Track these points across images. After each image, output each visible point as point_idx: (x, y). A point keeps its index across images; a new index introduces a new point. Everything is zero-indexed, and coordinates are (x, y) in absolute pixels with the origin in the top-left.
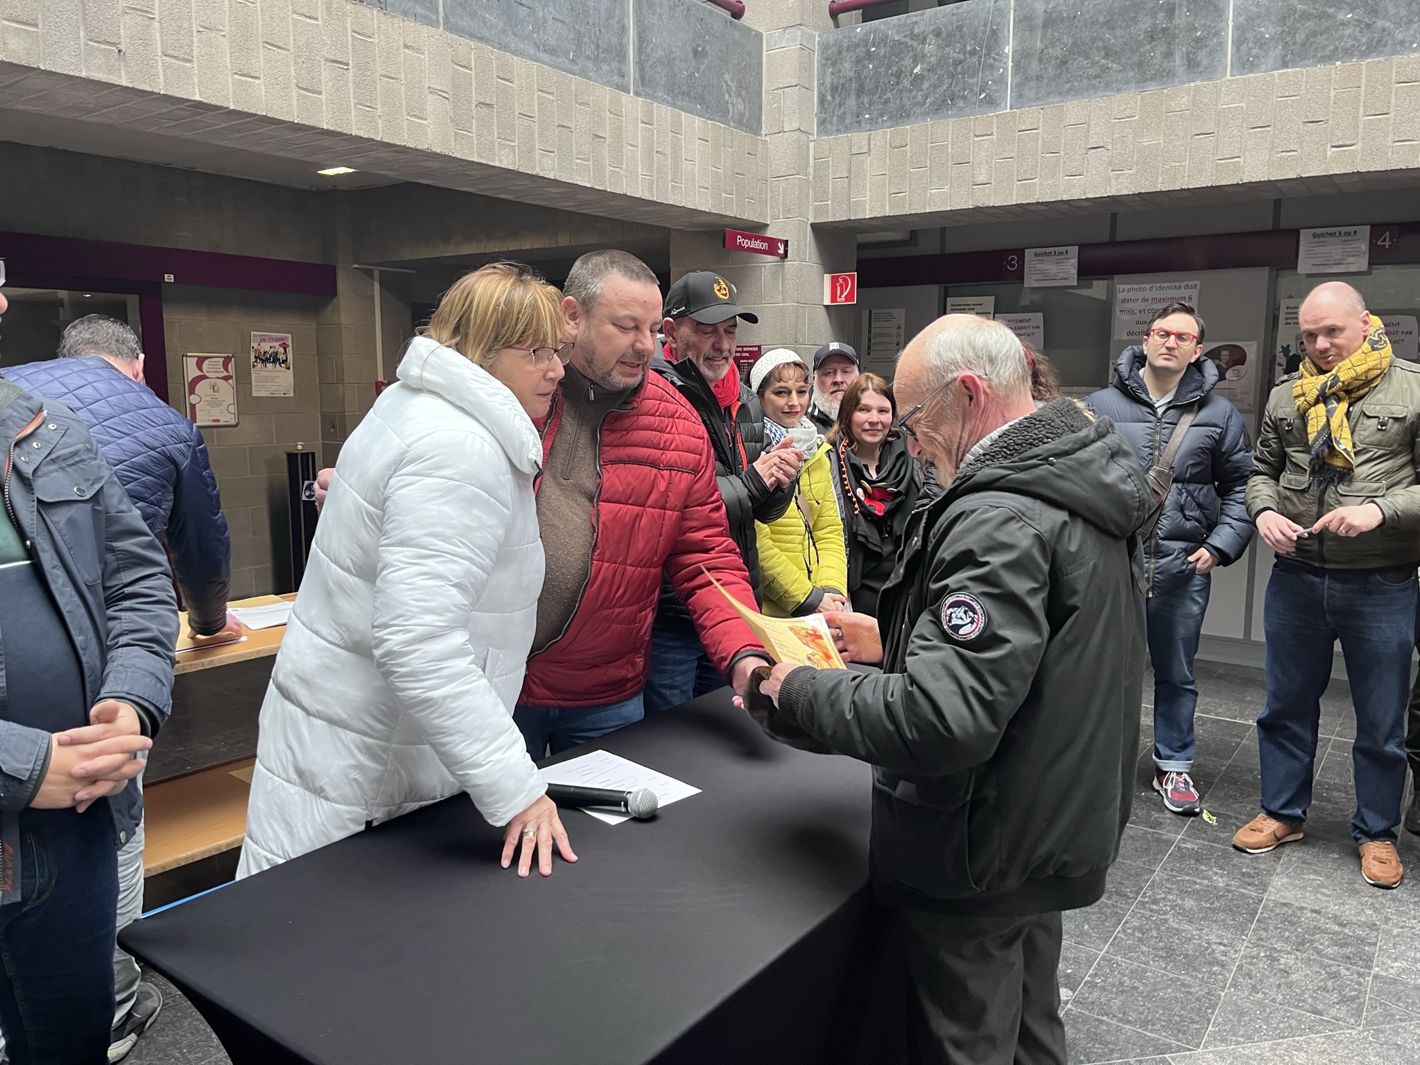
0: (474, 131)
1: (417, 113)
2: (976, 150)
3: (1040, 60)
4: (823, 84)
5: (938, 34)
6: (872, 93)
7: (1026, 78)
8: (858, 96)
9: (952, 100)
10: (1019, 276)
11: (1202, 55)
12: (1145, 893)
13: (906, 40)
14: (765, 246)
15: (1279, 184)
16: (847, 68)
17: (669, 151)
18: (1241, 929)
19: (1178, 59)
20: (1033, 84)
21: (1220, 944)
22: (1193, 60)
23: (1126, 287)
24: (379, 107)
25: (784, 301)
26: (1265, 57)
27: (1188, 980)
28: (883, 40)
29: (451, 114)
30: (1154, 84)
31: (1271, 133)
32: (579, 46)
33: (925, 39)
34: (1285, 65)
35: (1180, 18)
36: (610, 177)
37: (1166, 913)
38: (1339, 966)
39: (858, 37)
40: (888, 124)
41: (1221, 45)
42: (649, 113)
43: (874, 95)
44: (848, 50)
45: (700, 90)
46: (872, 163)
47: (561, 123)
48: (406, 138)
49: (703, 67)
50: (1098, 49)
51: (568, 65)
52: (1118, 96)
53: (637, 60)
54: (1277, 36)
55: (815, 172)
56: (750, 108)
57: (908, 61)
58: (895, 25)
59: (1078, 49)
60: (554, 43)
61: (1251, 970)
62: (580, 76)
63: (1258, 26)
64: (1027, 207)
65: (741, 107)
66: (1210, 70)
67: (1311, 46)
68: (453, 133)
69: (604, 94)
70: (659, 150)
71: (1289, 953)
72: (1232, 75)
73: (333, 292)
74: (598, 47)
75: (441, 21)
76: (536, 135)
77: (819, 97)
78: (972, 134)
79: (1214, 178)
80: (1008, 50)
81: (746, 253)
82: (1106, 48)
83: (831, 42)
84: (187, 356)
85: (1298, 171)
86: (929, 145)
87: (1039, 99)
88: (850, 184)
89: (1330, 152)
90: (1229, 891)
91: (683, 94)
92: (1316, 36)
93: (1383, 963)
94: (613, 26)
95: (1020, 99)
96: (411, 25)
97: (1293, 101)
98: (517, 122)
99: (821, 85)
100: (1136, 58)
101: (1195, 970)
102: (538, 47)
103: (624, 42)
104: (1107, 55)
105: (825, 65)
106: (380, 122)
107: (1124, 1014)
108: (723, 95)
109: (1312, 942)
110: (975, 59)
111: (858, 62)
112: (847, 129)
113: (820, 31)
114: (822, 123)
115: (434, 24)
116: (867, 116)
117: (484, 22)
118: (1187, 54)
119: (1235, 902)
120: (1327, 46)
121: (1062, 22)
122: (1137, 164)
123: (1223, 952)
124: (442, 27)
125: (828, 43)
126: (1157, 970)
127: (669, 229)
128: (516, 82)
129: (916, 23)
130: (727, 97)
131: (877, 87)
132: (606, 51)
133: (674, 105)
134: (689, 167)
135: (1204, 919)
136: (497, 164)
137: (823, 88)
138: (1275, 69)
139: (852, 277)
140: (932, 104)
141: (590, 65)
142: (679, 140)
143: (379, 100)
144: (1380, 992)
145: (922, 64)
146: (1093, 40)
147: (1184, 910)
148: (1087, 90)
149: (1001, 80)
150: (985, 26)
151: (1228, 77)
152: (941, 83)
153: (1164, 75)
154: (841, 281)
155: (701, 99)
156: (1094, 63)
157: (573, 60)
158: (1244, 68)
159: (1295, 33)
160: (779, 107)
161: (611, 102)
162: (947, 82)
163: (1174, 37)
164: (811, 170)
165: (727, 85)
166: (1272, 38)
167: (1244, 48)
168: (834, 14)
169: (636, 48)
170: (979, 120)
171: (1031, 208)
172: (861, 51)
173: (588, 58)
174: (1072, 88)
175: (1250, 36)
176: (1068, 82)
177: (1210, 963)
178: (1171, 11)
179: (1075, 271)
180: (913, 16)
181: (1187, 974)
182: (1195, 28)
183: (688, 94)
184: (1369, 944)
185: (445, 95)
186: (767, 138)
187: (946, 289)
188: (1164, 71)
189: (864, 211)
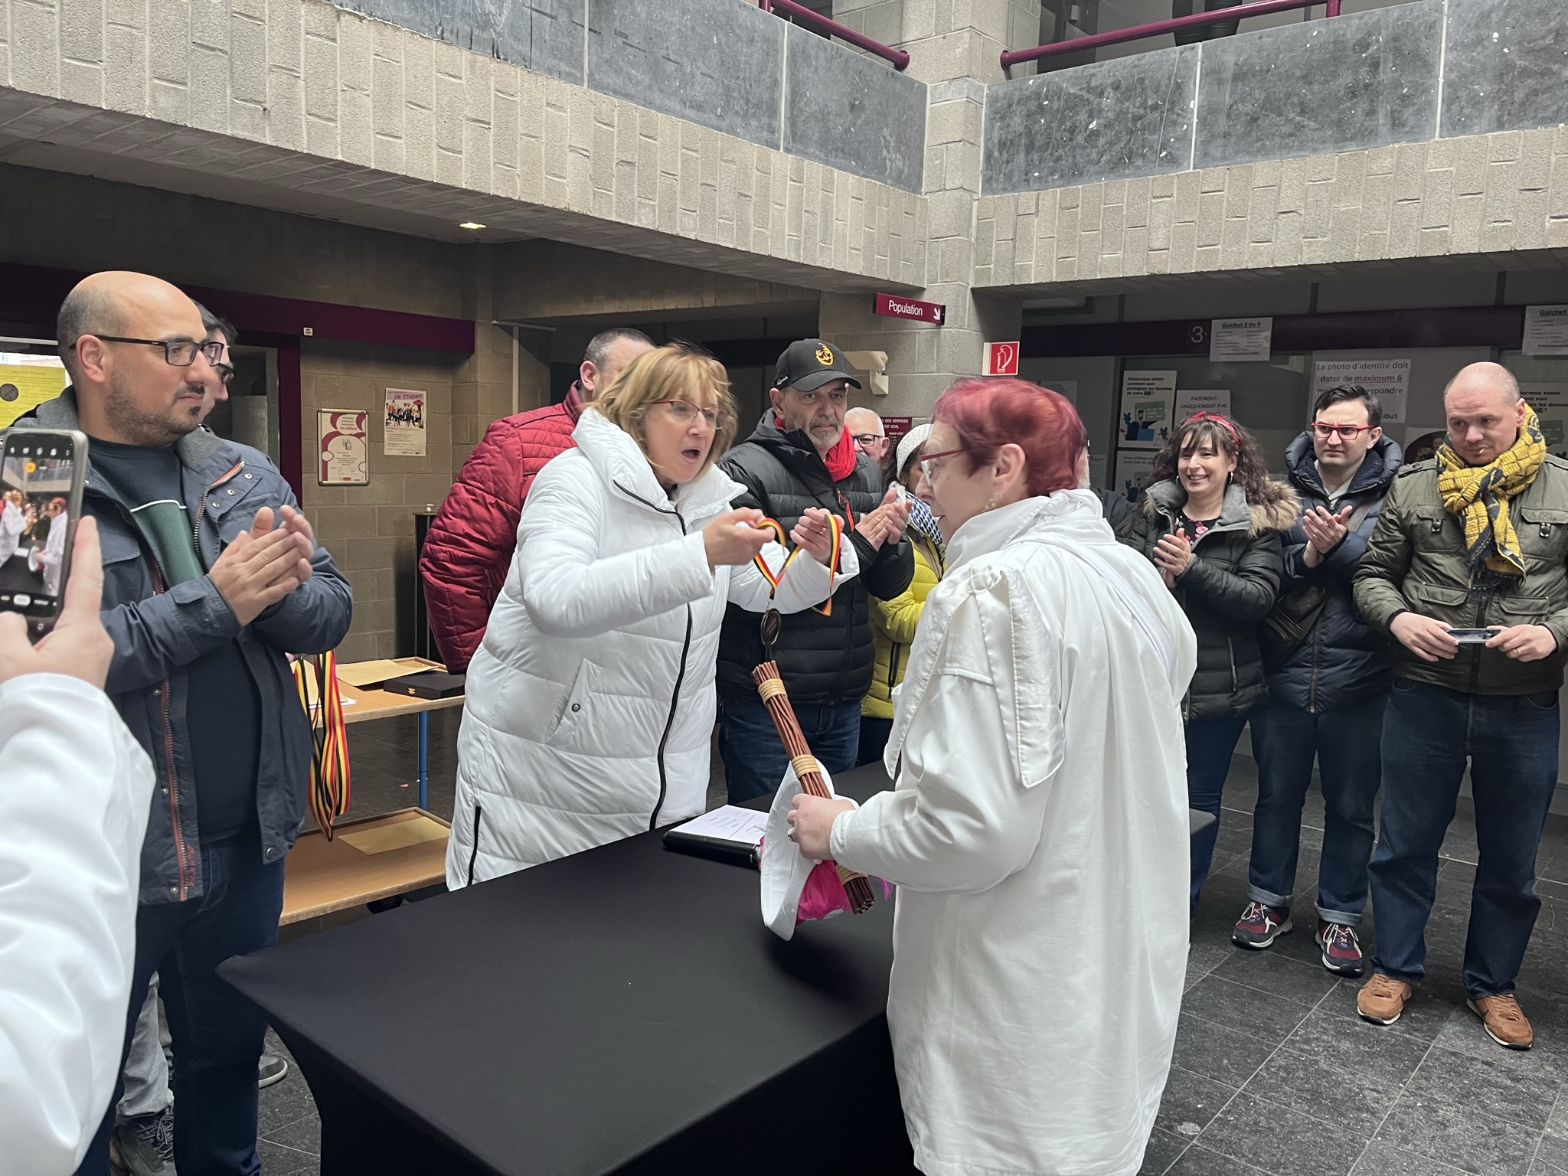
0: (614, 189)
1: (557, 171)
2: (1153, 213)
3: (1229, 117)
4: (990, 139)
5: (1116, 87)
6: (1043, 149)
7: (1212, 136)
8: (1028, 153)
9: (1129, 159)
10: (1205, 348)
11: (1408, 114)
12: (1297, 1031)
13: (1083, 93)
14: (919, 311)
15: (1490, 256)
16: (1017, 123)
17: (818, 210)
18: (1401, 1076)
19: (1382, 119)
20: (1219, 142)
21: (1374, 1090)
22: (1399, 119)
23: (1326, 364)
24: (518, 166)
25: (939, 370)
26: (1480, 116)
27: (1331, 1126)
28: (1058, 94)
29: (591, 172)
30: (1354, 143)
31: (1483, 201)
32: (728, 102)
33: (1102, 93)
34: (1501, 126)
35: (1384, 73)
36: (754, 237)
37: (1317, 1054)
38: (1505, 1123)
39: (1030, 90)
40: (1057, 183)
41: (1431, 104)
42: (799, 171)
43: (1046, 151)
44: (1018, 102)
45: (856, 145)
46: (1039, 225)
47: (705, 181)
48: (544, 197)
49: (859, 122)
50: (1293, 105)
51: (714, 121)
52: (1314, 157)
53: (788, 115)
54: (1492, 95)
55: (978, 231)
56: (910, 165)
57: (1083, 116)
58: (1071, 78)
59: (1271, 106)
60: (702, 99)
61: (1403, 1120)
62: (727, 132)
63: (1472, 83)
64: (1210, 276)
65: (899, 164)
66: (1416, 130)
67: (1530, 106)
68: (592, 192)
69: (751, 151)
70: (807, 209)
71: (1450, 1105)
72: (1441, 137)
73: (470, 349)
74: (748, 102)
75: (586, 78)
76: (678, 194)
77: (985, 153)
78: (1150, 196)
79: (1418, 248)
80: (1194, 105)
81: (899, 319)
82: (1301, 104)
83: (1001, 93)
84: (322, 412)
85: (1513, 242)
86: (1102, 206)
87: (1225, 158)
88: (1014, 247)
89: (1549, 223)
90: (1393, 1036)
91: (837, 149)
92: (1537, 95)
93: (1558, 1125)
94: (764, 80)
95: (1205, 158)
96: (555, 83)
97: (1508, 166)
98: (658, 180)
99: (988, 140)
100: (1335, 116)
101: (1341, 1115)
102: (685, 103)
103: (776, 95)
104: (1303, 113)
105: (994, 118)
106: (518, 180)
107: (1254, 1154)
108: (881, 151)
109: (1477, 1095)
110: (1157, 115)
111: (1029, 116)
112: (1014, 188)
113: (989, 81)
114: (988, 181)
115: (578, 81)
116: (1036, 174)
117: (630, 79)
118: (1392, 112)
119: (1397, 1048)
120: (1549, 106)
121: (1253, 75)
122: (1332, 230)
123: (1375, 1098)
124: (586, 84)
125: (997, 96)
126: (1298, 1110)
127: (820, 291)
128: (659, 139)
129: (1093, 75)
130: (885, 153)
131: (1048, 143)
132: (756, 106)
133: (826, 162)
134: (840, 228)
135: (1360, 1063)
136: (636, 224)
137: (990, 144)
138: (1489, 131)
139: (1014, 347)
140: (1108, 162)
141: (738, 121)
142: (830, 198)
143: (518, 158)
144: (1549, 1154)
145: (1099, 119)
146: (1288, 96)
147: (1339, 1052)
148: (1279, 149)
149: (1185, 137)
150: (1169, 79)
151: (1437, 138)
152: (1119, 140)
153: (1366, 135)
154: (1002, 350)
155: (857, 156)
156: (1288, 121)
157: (721, 116)
158: (1454, 128)
159: (1513, 92)
160: (942, 164)
161: (759, 160)
162: (1125, 138)
163: (1378, 94)
164: (974, 231)
165: (886, 140)
166: (1487, 97)
167: (1455, 107)
168: (1007, 63)
169: (788, 103)
170: (1158, 180)
171: (1215, 276)
172: (1033, 105)
173: (737, 113)
174: (1263, 146)
175: (1463, 94)
176: (1258, 141)
177: (1359, 1109)
178: (1375, 65)
179: (1267, 345)
180: (1091, 68)
181: (1332, 1118)
182: (1402, 84)
183: (842, 151)
184: (1544, 1103)
185: (586, 153)
186: (927, 197)
187: (1124, 360)
188: (1366, 130)
189: (1029, 277)
